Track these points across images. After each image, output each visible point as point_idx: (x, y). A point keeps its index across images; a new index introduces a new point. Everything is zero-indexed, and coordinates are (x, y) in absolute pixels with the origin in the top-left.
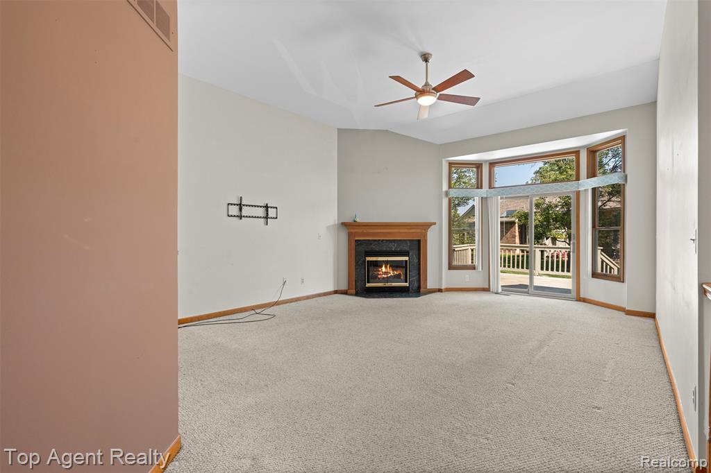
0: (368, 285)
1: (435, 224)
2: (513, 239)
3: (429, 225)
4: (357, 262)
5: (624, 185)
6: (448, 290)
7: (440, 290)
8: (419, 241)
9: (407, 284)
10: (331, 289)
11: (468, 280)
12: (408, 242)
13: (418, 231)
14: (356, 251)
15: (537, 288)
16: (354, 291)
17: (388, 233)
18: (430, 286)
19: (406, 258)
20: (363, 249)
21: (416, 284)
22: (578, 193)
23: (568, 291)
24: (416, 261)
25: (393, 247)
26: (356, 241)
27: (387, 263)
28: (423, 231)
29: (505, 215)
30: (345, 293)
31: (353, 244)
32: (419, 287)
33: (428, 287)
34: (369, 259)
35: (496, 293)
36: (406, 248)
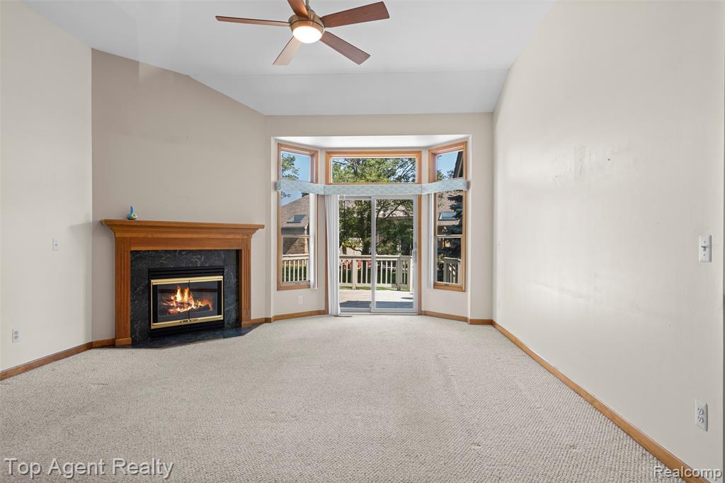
0: (155, 326)
1: (262, 227)
2: (302, 248)
3: (254, 229)
4: (134, 289)
5: (466, 192)
6: (278, 318)
7: (267, 320)
8: (238, 252)
9: (220, 317)
10: (81, 341)
11: (302, 303)
12: (222, 253)
13: (237, 237)
14: (132, 271)
15: (380, 304)
16: (128, 340)
17: (191, 239)
18: (255, 314)
19: (220, 278)
20: (144, 266)
21: (234, 316)
22: (420, 197)
23: (409, 305)
24: (233, 281)
25: (199, 262)
26: (132, 252)
27: (183, 286)
28: (246, 237)
29: (292, 220)
30: (111, 344)
31: (128, 257)
32: (239, 320)
33: (252, 318)
34: (155, 282)
35: (337, 316)
36: (218, 263)
